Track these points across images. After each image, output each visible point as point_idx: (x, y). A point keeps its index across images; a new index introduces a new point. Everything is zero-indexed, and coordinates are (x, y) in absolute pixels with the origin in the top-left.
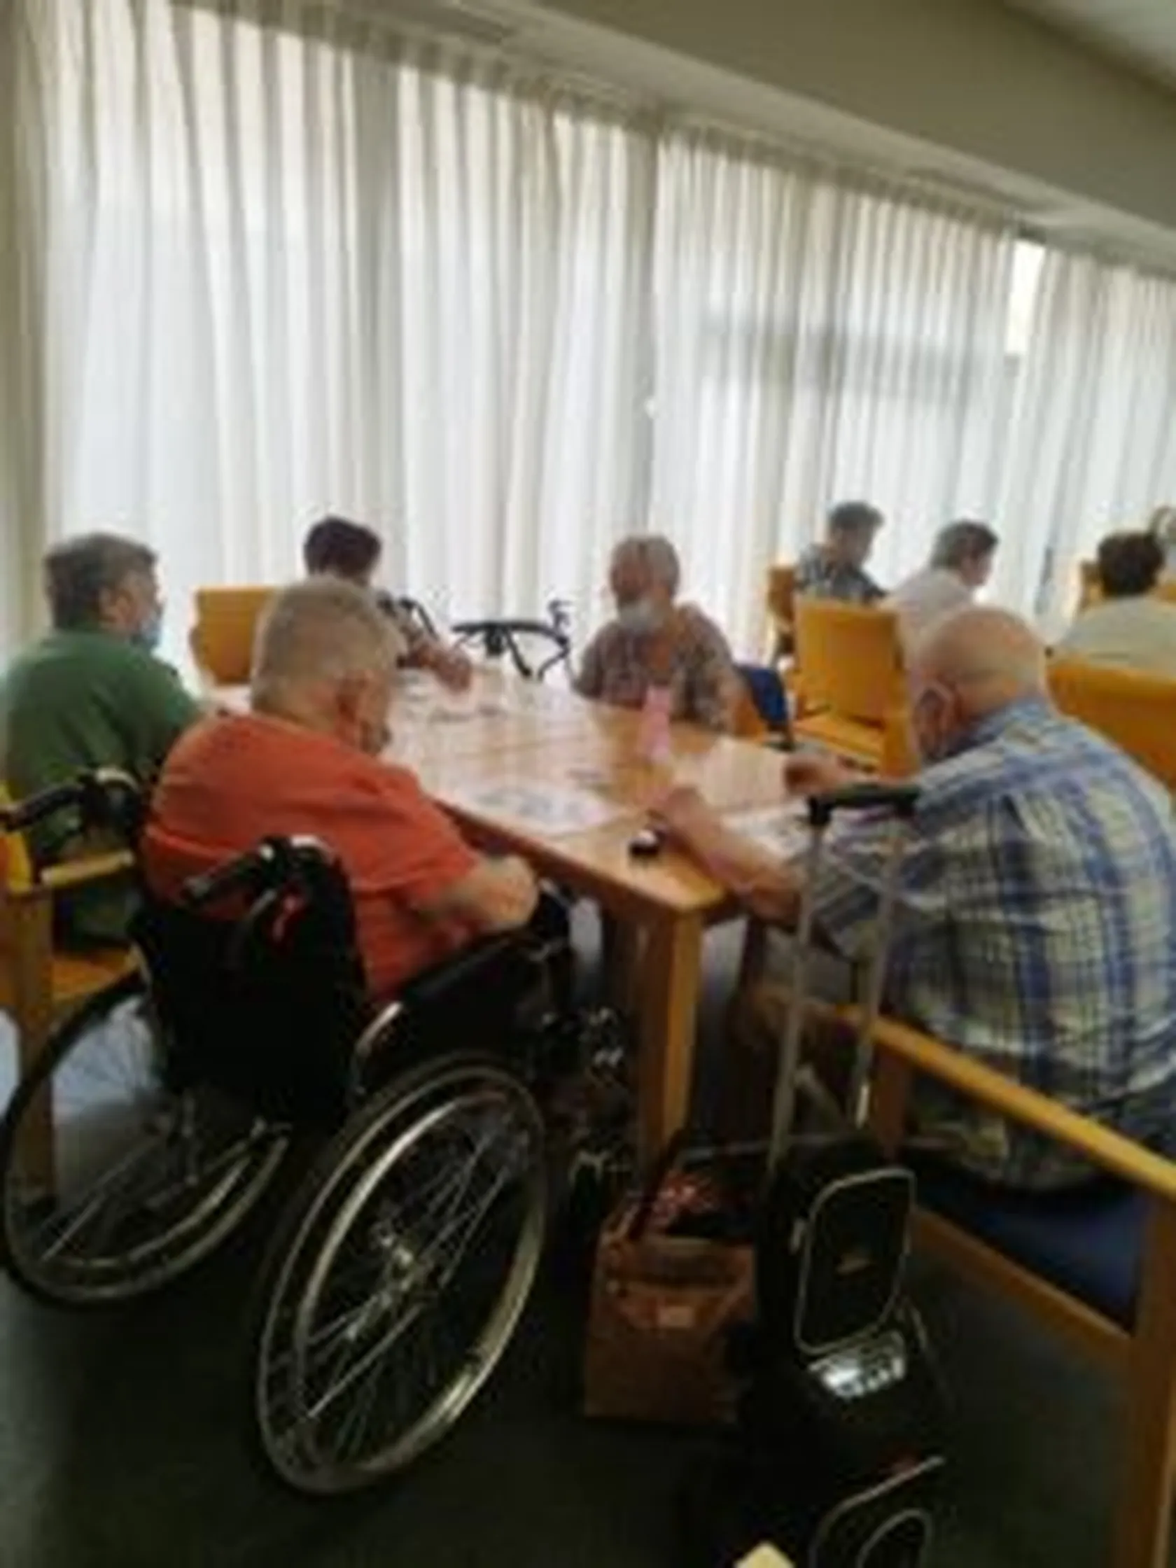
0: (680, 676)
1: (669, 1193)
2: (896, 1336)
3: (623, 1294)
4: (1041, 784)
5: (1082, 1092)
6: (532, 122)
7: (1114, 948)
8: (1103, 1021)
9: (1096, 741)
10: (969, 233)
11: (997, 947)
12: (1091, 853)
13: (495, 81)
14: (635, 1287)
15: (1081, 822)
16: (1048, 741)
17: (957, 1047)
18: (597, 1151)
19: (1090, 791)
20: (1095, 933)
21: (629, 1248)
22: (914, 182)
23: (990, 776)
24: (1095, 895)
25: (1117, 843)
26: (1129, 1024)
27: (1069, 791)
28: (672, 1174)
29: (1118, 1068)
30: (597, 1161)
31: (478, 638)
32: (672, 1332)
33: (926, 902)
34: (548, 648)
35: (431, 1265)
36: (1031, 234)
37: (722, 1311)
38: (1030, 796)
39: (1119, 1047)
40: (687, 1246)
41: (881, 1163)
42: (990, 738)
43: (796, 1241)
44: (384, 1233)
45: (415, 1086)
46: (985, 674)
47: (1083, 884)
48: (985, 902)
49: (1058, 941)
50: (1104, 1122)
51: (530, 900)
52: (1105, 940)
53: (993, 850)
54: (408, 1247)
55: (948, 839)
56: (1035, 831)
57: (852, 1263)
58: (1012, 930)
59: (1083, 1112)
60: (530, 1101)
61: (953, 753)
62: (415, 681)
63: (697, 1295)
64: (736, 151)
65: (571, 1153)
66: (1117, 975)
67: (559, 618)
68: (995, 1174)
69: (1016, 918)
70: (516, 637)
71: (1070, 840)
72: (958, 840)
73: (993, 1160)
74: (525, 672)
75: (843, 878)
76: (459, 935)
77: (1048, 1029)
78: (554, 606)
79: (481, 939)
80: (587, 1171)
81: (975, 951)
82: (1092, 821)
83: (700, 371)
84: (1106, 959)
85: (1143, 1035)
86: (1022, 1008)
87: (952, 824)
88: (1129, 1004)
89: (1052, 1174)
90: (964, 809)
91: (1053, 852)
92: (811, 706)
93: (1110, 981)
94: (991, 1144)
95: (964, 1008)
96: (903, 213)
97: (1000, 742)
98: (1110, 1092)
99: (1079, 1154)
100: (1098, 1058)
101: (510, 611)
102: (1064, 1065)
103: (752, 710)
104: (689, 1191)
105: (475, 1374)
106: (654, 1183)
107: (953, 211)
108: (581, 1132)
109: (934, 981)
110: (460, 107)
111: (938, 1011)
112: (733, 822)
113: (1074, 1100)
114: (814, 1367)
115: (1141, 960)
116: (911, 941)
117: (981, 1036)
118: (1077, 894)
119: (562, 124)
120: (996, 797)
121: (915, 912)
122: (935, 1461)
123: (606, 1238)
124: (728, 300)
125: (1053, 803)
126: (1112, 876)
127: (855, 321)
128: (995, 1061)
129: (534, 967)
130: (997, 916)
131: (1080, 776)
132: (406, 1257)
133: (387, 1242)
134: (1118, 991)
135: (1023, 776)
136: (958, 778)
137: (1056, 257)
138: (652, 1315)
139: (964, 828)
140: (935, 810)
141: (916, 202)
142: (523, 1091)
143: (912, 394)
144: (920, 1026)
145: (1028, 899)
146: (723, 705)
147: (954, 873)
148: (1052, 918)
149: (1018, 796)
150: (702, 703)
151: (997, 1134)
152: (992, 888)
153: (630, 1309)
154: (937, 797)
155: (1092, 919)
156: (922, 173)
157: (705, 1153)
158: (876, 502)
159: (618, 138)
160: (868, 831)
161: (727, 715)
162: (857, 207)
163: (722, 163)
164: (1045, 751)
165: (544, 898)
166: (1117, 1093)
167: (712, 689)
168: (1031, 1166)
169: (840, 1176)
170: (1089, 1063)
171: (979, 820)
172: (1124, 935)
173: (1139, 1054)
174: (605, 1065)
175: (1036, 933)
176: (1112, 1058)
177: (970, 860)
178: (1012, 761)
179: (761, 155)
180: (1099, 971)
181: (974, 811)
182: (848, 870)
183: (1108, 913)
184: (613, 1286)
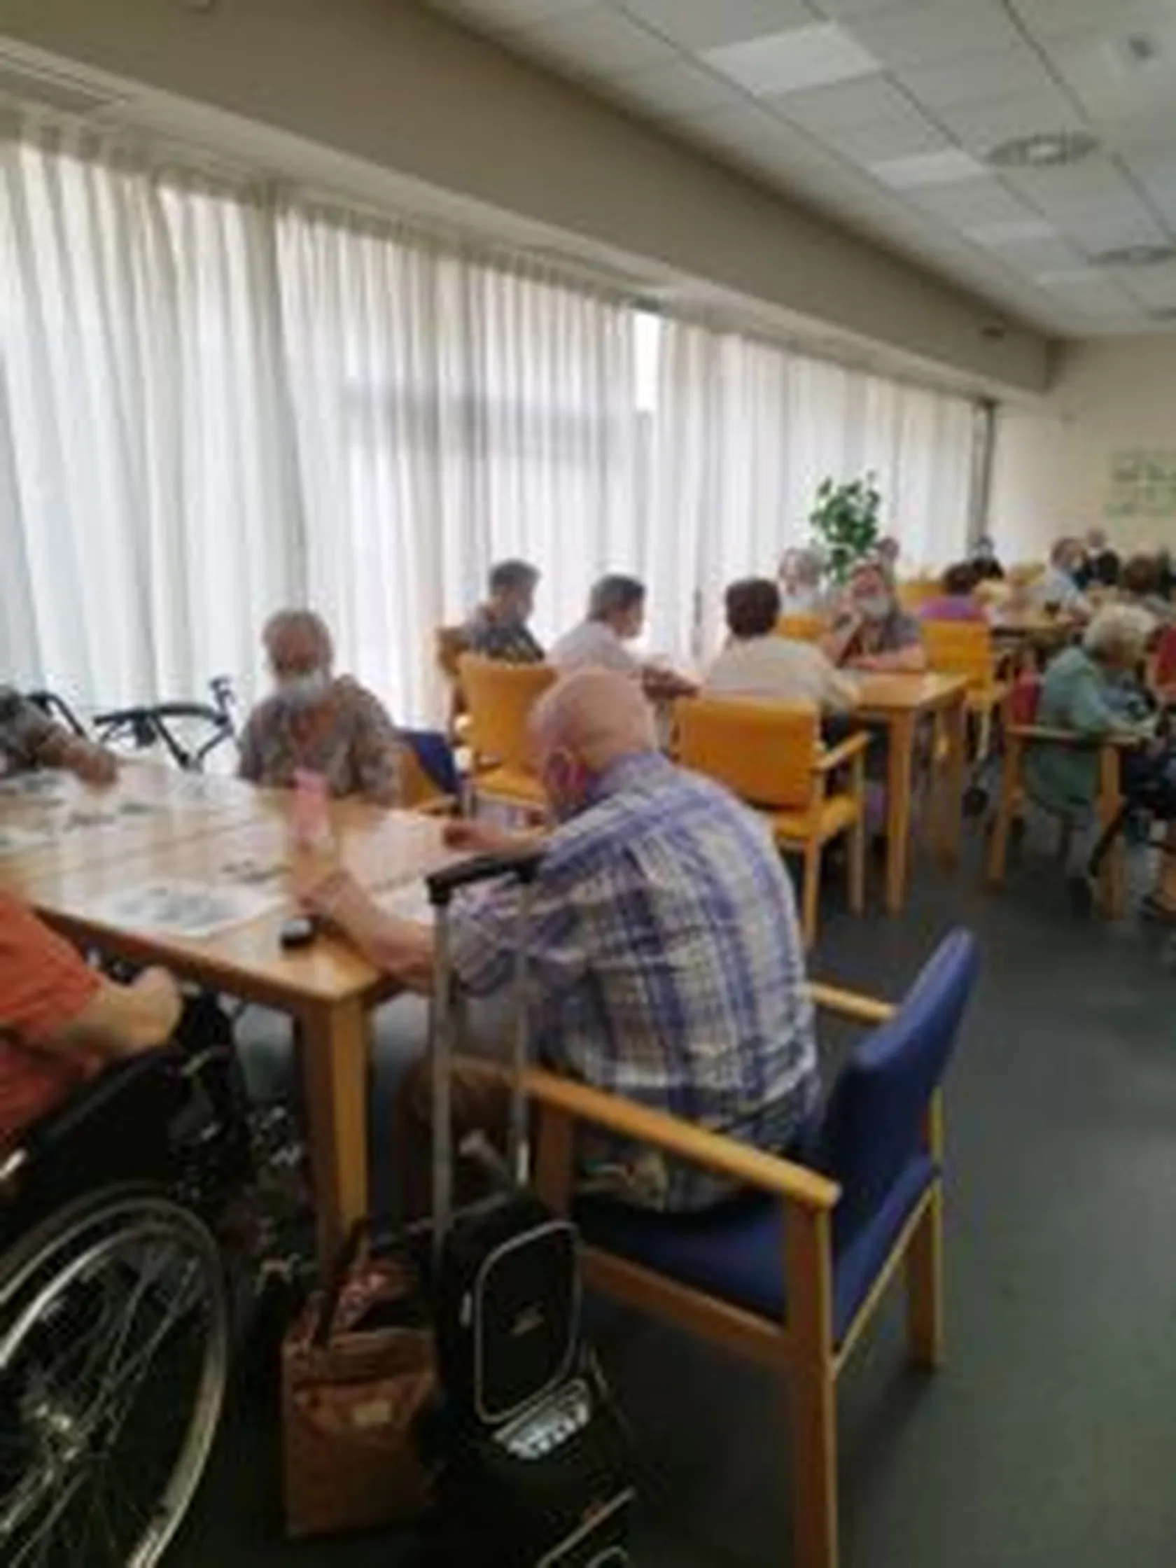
0: (342, 749)
1: (355, 1287)
2: (581, 1384)
3: (315, 1403)
4: (656, 832)
5: (723, 1111)
6: (135, 190)
7: (735, 978)
8: (734, 1042)
9: (702, 784)
10: (590, 305)
11: (633, 990)
12: (705, 890)
13: (89, 150)
14: (326, 1394)
15: (693, 863)
16: (660, 792)
17: (609, 1089)
18: (284, 1257)
19: (700, 834)
20: (716, 965)
21: (318, 1355)
22: (530, 257)
23: (611, 829)
24: (713, 928)
25: (728, 878)
26: (756, 1042)
27: (680, 835)
28: (357, 1266)
29: (752, 1084)
30: (283, 1267)
31: (128, 726)
32: (373, 1430)
33: (567, 956)
34: (205, 731)
35: (91, 1427)
36: (649, 305)
37: (417, 1397)
38: (646, 846)
39: (750, 1062)
40: (378, 1337)
41: (546, 1217)
42: (606, 796)
43: (465, 1316)
44: (36, 1404)
45: (52, 1236)
46: (605, 734)
47: (700, 919)
48: (619, 950)
49: (687, 975)
50: (743, 1140)
51: (173, 1010)
52: (725, 968)
53: (619, 899)
54: (67, 1411)
55: (579, 894)
56: (653, 876)
57: (525, 1324)
58: (644, 971)
59: (722, 1131)
60: (197, 1224)
61: (580, 809)
62: (51, 782)
63: (389, 1386)
64: (357, 226)
65: (256, 1264)
66: (740, 999)
67: (222, 696)
68: (659, 1204)
69: (648, 960)
70: (169, 722)
71: (686, 881)
72: (588, 892)
73: (654, 1193)
74: (183, 759)
75: (487, 945)
76: (94, 1064)
77: (687, 1058)
78: (216, 684)
79: (118, 1064)
80: (274, 1277)
81: (613, 997)
82: (703, 861)
83: (344, 438)
84: (730, 986)
85: (771, 1049)
86: (662, 1043)
87: (579, 879)
88: (754, 1022)
89: (708, 1193)
90: (590, 863)
91: (671, 895)
92: (485, 760)
93: (734, 1006)
94: (649, 1179)
95: (613, 1053)
96: (527, 286)
97: (618, 797)
98: (747, 1107)
99: (722, 1173)
100: (733, 1078)
101: (167, 694)
102: (704, 1091)
103: (421, 775)
104: (376, 1280)
105: (161, 1531)
106: (340, 1278)
107: (571, 284)
108: (265, 1240)
109: (583, 1029)
110: (52, 177)
111: (589, 1056)
112: (385, 902)
113: (717, 1121)
114: (500, 1436)
115: (758, 983)
116: (559, 994)
117: (630, 1076)
118: (694, 930)
119: (168, 197)
120: (617, 848)
121: (556, 966)
122: (625, 1496)
123: (289, 1350)
124: (365, 370)
125: (669, 849)
126: (724, 908)
127: (494, 387)
128: (644, 1097)
129: (187, 1081)
130: (630, 960)
131: (689, 820)
132: (65, 1423)
133: (43, 1411)
134: (744, 1014)
135: (638, 827)
136: (583, 836)
137: (673, 326)
138: (347, 1419)
139: (592, 883)
140: (563, 869)
141: (538, 275)
142: (188, 1215)
143: (555, 458)
144: (576, 1075)
145: (655, 942)
146: (389, 773)
147: (589, 926)
148: (678, 956)
149: (635, 847)
150: (367, 773)
151: (653, 1166)
152: (622, 935)
153: (325, 1417)
154: (563, 857)
155: (712, 951)
156: (537, 250)
157: (386, 1238)
158: (531, 559)
159: (231, 210)
160: (505, 896)
161: (395, 783)
162: (481, 284)
163: (342, 237)
164: (659, 803)
165: (189, 1004)
166: (752, 1107)
167: (375, 759)
168: (689, 1188)
169: (504, 1239)
170: (724, 1084)
171: (603, 874)
172: (742, 962)
173: (770, 1068)
174: (284, 1164)
175: (666, 971)
176: (745, 1079)
177: (599, 911)
178: (628, 813)
179: (382, 230)
180: (725, 998)
181: (599, 866)
182: (491, 936)
183: (726, 943)
184: (302, 1398)
